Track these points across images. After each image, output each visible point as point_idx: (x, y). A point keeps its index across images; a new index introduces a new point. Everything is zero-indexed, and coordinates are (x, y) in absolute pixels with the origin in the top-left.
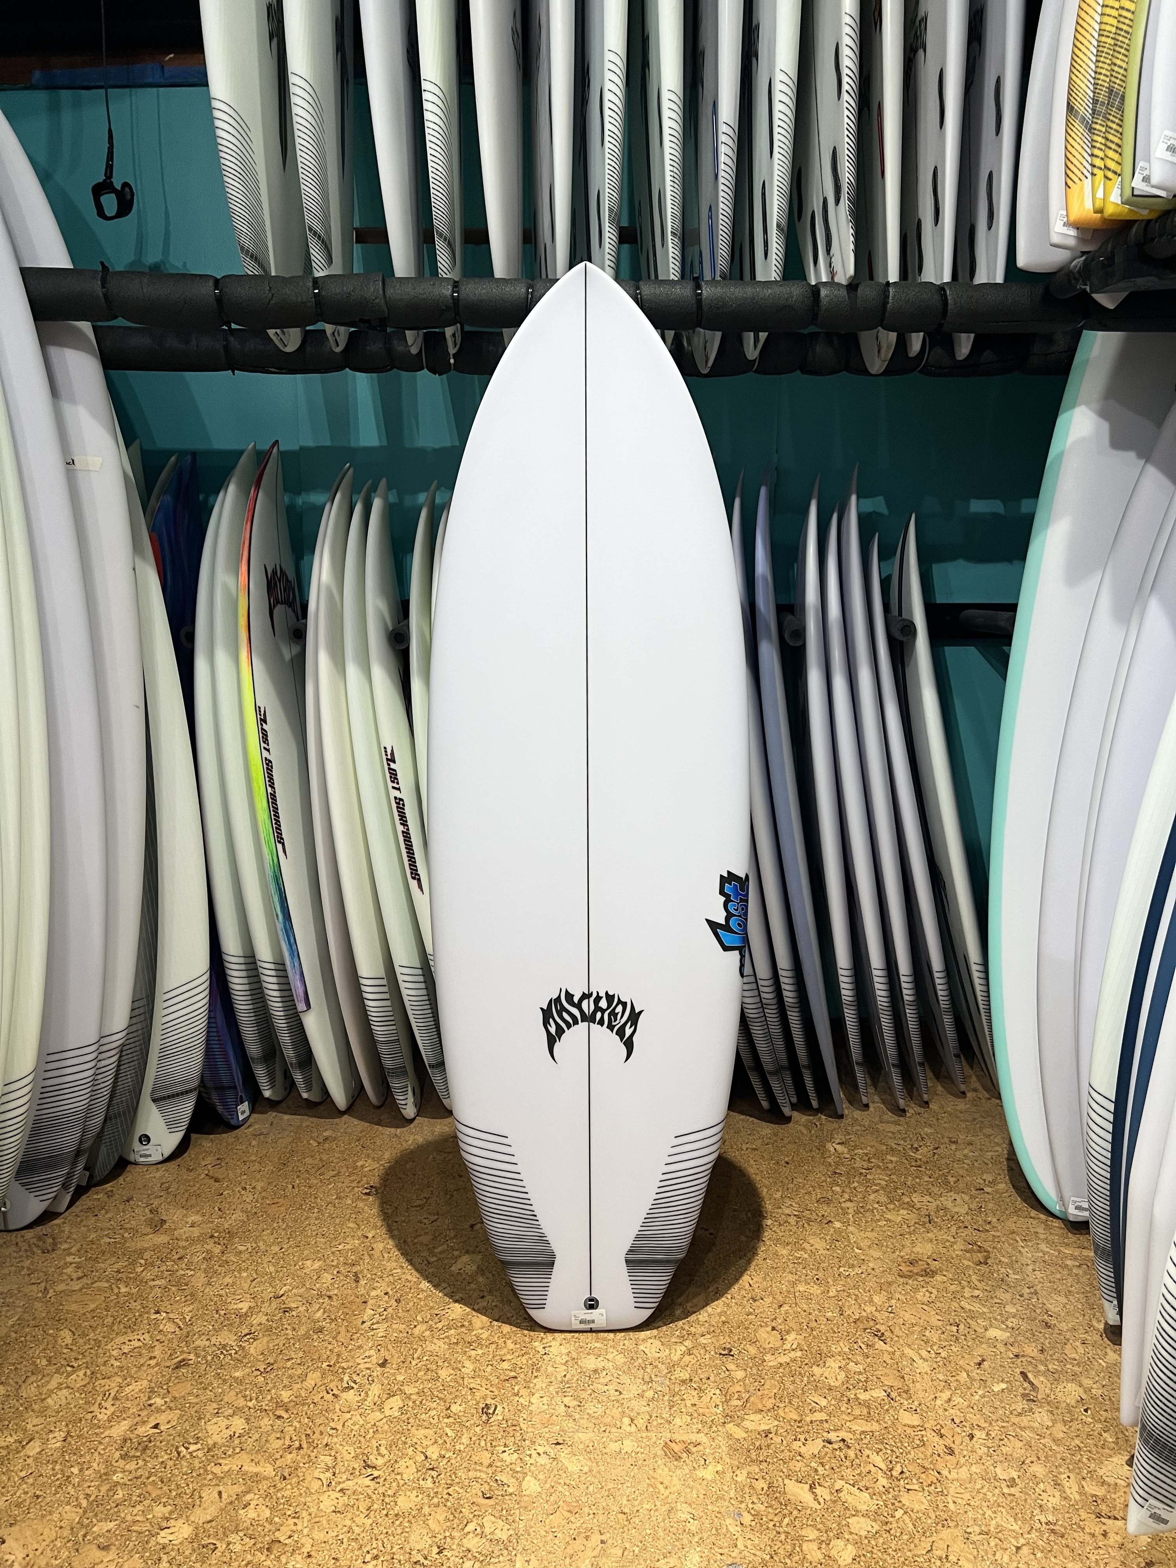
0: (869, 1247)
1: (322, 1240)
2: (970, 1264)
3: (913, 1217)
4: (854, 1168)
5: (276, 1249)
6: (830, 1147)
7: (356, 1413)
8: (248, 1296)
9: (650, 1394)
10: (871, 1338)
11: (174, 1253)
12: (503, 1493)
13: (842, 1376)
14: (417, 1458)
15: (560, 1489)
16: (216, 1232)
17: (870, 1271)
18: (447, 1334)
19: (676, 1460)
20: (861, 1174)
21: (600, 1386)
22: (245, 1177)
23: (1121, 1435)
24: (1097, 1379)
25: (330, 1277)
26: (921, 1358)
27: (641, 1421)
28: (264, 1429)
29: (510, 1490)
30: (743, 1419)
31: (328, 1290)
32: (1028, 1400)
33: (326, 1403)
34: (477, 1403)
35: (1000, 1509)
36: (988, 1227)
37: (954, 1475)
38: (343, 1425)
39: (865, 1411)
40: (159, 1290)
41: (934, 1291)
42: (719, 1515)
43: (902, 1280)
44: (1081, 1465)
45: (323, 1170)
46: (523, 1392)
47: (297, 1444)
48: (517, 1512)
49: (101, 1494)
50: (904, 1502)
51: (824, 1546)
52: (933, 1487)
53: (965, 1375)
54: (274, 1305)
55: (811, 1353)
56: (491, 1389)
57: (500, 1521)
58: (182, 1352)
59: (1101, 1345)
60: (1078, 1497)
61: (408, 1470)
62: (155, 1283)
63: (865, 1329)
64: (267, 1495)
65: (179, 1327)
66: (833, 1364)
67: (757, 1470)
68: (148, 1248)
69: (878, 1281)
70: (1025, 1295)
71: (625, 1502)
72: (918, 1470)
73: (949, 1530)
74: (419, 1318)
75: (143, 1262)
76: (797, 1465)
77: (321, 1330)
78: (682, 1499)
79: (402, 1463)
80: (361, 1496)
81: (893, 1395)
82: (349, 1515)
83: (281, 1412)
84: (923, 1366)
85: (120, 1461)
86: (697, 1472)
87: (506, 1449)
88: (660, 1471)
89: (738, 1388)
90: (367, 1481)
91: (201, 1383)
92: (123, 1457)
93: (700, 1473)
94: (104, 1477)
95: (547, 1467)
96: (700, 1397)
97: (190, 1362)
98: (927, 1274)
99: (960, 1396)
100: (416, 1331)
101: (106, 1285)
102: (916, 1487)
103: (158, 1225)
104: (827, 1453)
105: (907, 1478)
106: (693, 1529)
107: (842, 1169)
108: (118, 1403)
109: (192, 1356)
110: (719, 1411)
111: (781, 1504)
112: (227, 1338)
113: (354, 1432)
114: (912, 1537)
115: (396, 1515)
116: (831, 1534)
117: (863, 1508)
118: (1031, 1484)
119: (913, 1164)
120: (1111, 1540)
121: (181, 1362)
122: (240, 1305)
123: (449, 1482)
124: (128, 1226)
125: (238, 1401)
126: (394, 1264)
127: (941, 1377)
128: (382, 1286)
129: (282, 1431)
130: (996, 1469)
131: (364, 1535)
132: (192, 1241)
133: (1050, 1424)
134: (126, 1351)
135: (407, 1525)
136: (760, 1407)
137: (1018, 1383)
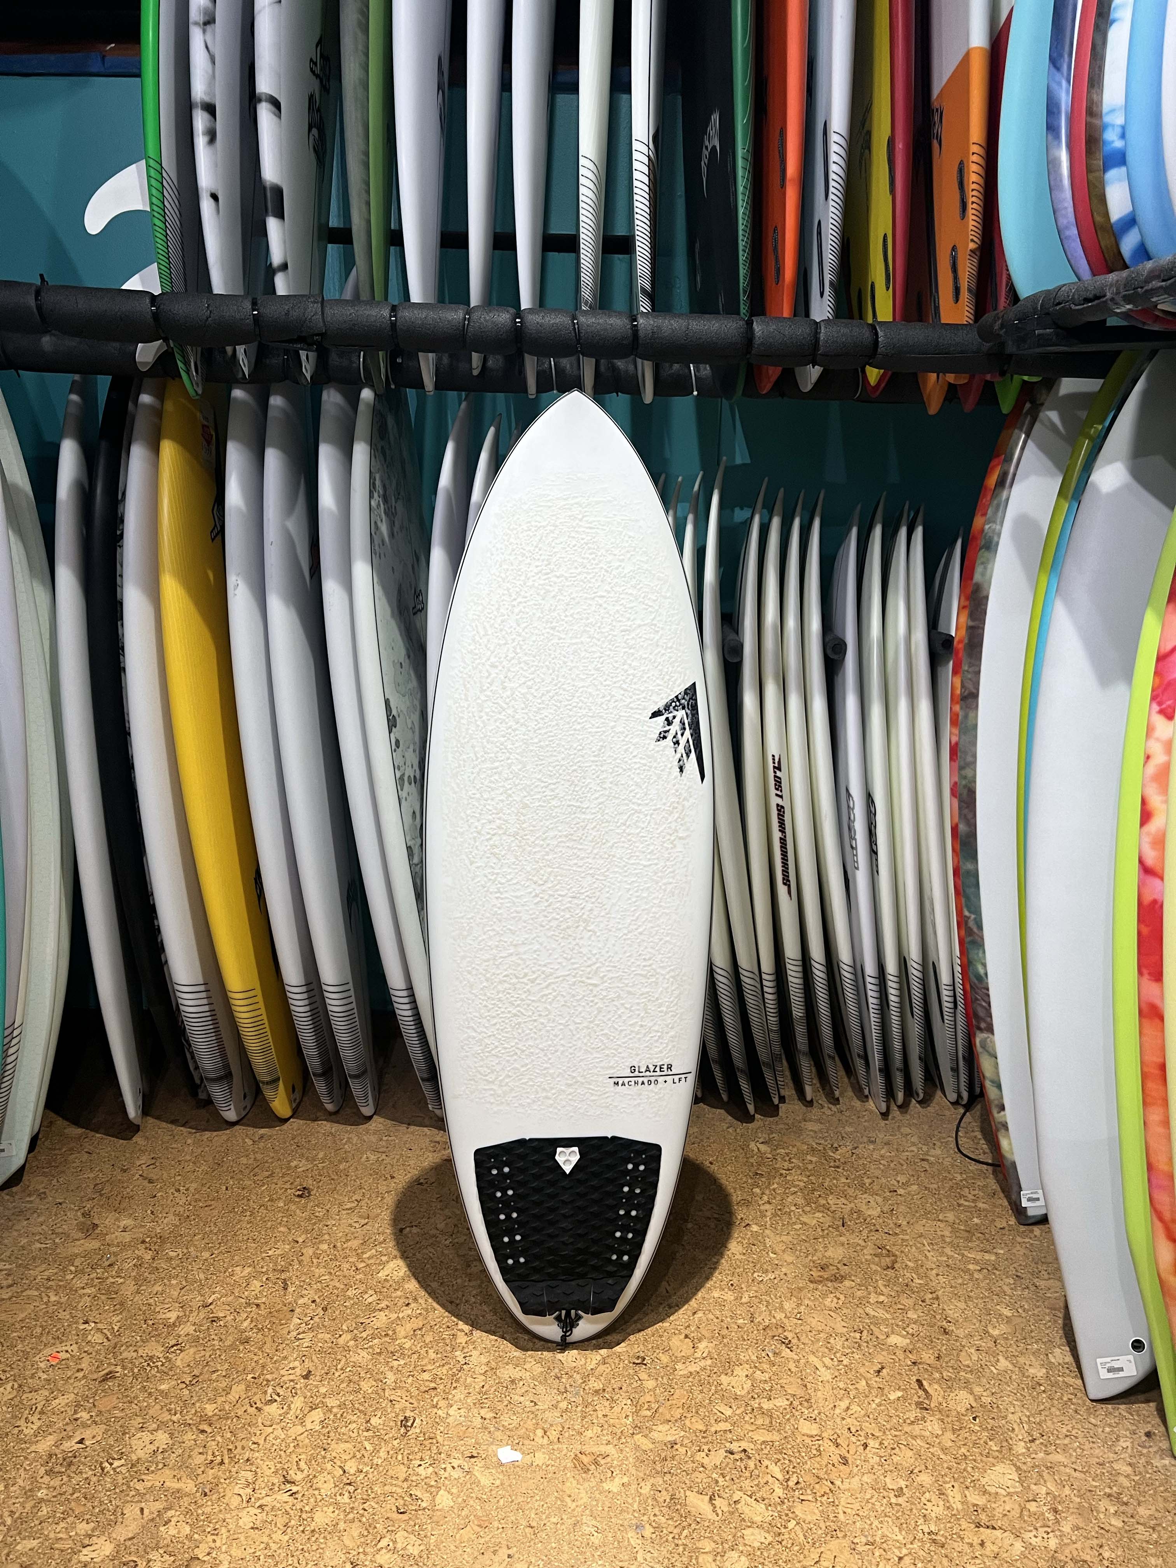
0: (784, 1251)
1: (253, 1245)
2: (879, 1269)
3: (827, 1221)
4: (775, 1169)
5: (206, 1255)
6: (752, 1145)
7: (278, 1427)
8: (177, 1305)
9: (563, 1405)
10: (779, 1346)
11: (104, 1259)
12: (417, 1507)
13: (748, 1385)
14: (335, 1473)
15: (471, 1503)
16: (148, 1237)
17: (782, 1276)
18: (371, 1344)
19: (585, 1472)
20: (781, 1175)
21: (517, 1397)
22: (179, 1178)
23: (1005, 1444)
24: (988, 1386)
25: (258, 1284)
26: (825, 1366)
27: (554, 1433)
28: (188, 1444)
29: (424, 1505)
30: (651, 1430)
31: (257, 1298)
32: (921, 1408)
33: (248, 1417)
34: (397, 1416)
35: (886, 1519)
36: (898, 1231)
37: (846, 1486)
38: (265, 1440)
39: (767, 1422)
40: (89, 1299)
41: (842, 1297)
42: (622, 1528)
43: (812, 1285)
44: (965, 1474)
45: (256, 1170)
46: (442, 1404)
47: (219, 1458)
48: (429, 1527)
49: (26, 1511)
50: (797, 1513)
51: (719, 1558)
52: (825, 1498)
53: (864, 1383)
54: (202, 1315)
55: (721, 1362)
56: (411, 1401)
57: (412, 1536)
58: (109, 1364)
59: (994, 1352)
60: (960, 1507)
61: (326, 1486)
62: (85, 1291)
63: (774, 1336)
64: (188, 1512)
65: (107, 1338)
66: (741, 1372)
67: (661, 1482)
68: (79, 1254)
69: (789, 1286)
70: (927, 1300)
71: (533, 1516)
72: (812, 1480)
73: (838, 1541)
74: (344, 1327)
75: (73, 1268)
76: (699, 1477)
77: (247, 1341)
78: (587, 1512)
79: (321, 1478)
80: (279, 1512)
81: (796, 1403)
82: (267, 1532)
83: (204, 1427)
84: (826, 1375)
85: (46, 1477)
86: (604, 1485)
87: (422, 1463)
88: (568, 1484)
89: (648, 1398)
90: (286, 1497)
91: (127, 1396)
92: (47, 1473)
93: (606, 1486)
94: (29, 1493)
95: (461, 1481)
96: (612, 1408)
97: (118, 1375)
98: (836, 1279)
99: (858, 1405)
100: (341, 1341)
101: (36, 1293)
102: (810, 1498)
103: (90, 1229)
104: (728, 1463)
105: (801, 1489)
106: (597, 1542)
107: (763, 1170)
108: (44, 1417)
109: (119, 1369)
110: (628, 1422)
111: (681, 1516)
112: (155, 1349)
113: (275, 1447)
114: (802, 1548)
115: (313, 1531)
116: (726, 1546)
117: (758, 1519)
118: (917, 1494)
119: (832, 1164)
120: (988, 1549)
121: (107, 1374)
122: (168, 1315)
123: (365, 1497)
124: (60, 1230)
125: (163, 1415)
126: (323, 1270)
127: (841, 1385)
128: (311, 1294)
129: (205, 1447)
130: (886, 1479)
131: (280, 1551)
132: (124, 1246)
133: (940, 1433)
134: (53, 1363)
135: (322, 1541)
136: (668, 1417)
137: (913, 1391)
